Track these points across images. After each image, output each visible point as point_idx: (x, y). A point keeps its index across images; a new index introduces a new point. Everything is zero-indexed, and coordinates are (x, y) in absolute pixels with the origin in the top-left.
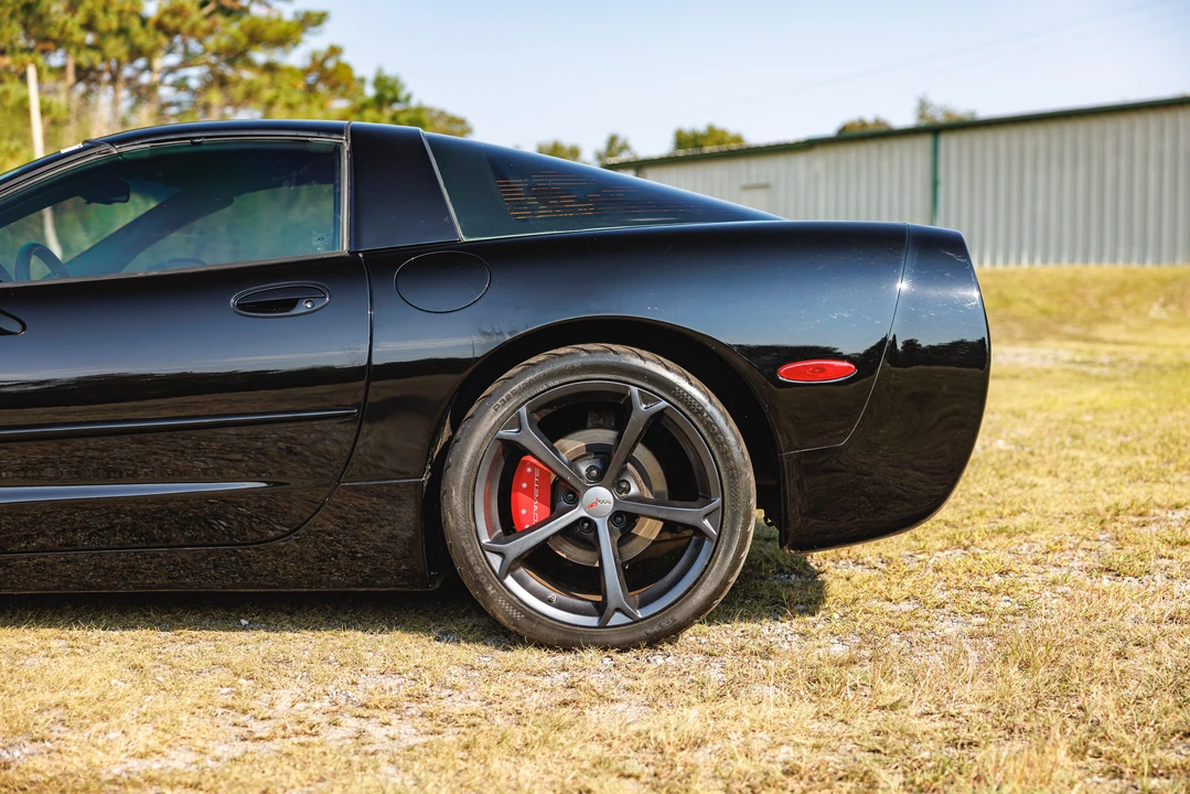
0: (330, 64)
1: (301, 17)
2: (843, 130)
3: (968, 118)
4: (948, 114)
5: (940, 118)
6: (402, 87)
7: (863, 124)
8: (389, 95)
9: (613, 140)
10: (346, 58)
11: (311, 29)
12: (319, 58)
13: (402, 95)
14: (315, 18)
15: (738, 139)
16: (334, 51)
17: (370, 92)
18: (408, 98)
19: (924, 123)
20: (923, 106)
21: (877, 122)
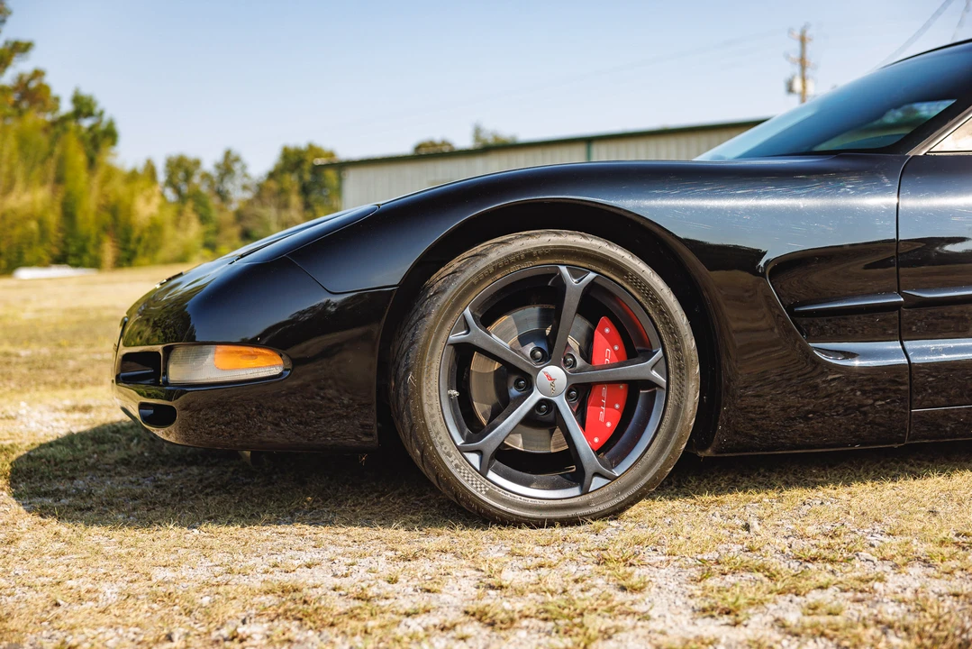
0: (33, 85)
1: (10, 45)
2: (418, 148)
3: (510, 141)
4: (496, 138)
5: (490, 140)
6: (95, 104)
7: (433, 144)
8: (85, 110)
9: (228, 154)
10: (48, 80)
11: (17, 54)
12: (25, 79)
13: (97, 110)
14: (22, 46)
15: (331, 155)
16: (38, 74)
17: (66, 107)
18: (101, 113)
19: (479, 145)
20: (477, 132)
21: (444, 143)
